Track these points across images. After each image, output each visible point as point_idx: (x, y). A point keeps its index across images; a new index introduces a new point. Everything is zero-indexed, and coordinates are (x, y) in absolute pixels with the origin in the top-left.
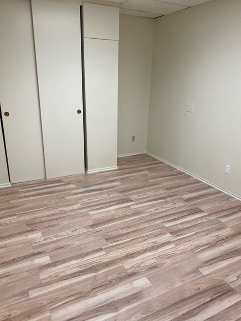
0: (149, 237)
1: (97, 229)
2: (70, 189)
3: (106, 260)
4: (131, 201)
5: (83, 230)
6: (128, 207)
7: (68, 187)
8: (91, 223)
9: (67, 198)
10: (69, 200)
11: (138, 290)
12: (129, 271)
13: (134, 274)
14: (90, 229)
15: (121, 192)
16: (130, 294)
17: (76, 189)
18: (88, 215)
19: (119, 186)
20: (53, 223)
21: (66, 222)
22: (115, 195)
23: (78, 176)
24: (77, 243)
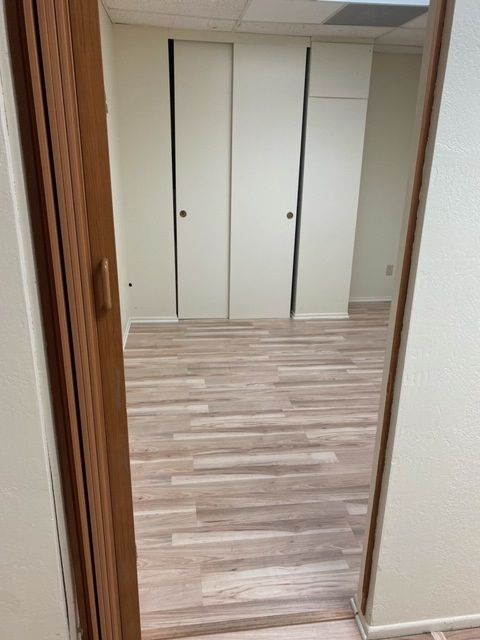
0: (360, 411)
1: (283, 388)
2: (260, 336)
3: (282, 424)
4: (352, 363)
5: (263, 386)
6: (345, 370)
7: (258, 332)
8: (277, 380)
9: (251, 346)
10: (253, 349)
11: (316, 462)
12: (311, 442)
13: (317, 445)
14: (274, 387)
15: (340, 350)
16: (303, 463)
17: (268, 336)
18: (277, 370)
19: (340, 341)
20: (223, 372)
21: (242, 374)
22: (328, 353)
23: (276, 320)
24: (249, 398)
